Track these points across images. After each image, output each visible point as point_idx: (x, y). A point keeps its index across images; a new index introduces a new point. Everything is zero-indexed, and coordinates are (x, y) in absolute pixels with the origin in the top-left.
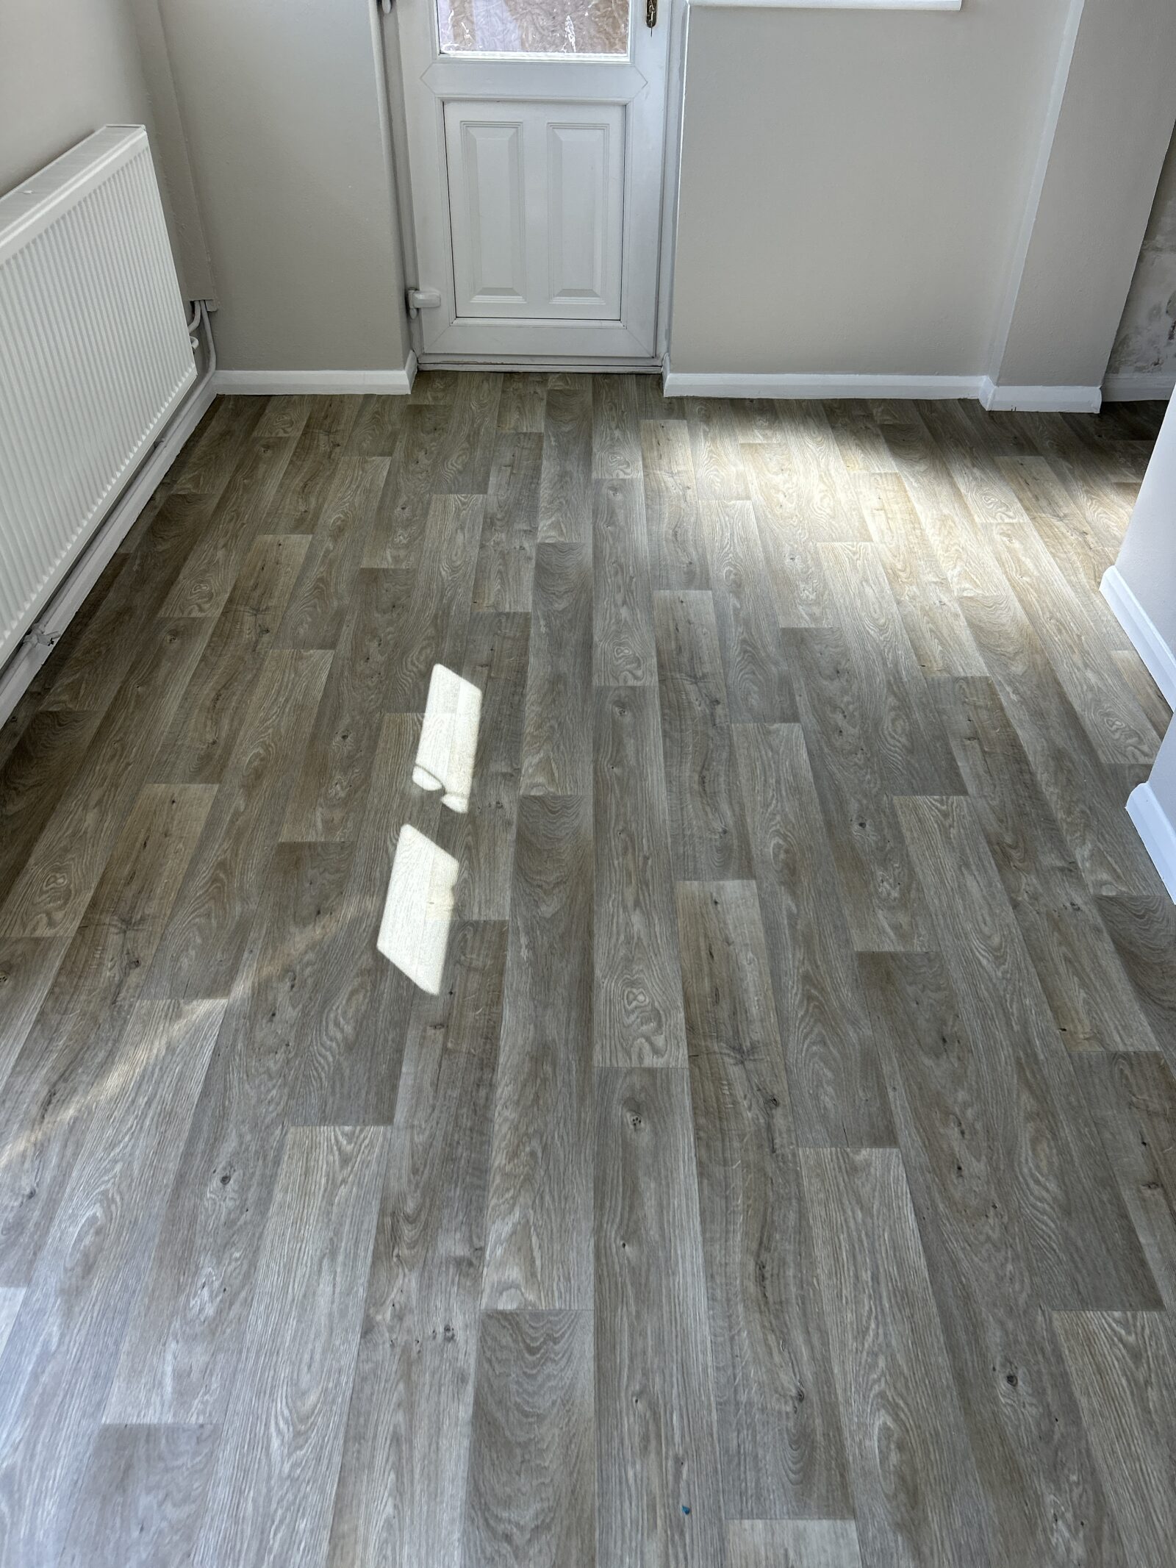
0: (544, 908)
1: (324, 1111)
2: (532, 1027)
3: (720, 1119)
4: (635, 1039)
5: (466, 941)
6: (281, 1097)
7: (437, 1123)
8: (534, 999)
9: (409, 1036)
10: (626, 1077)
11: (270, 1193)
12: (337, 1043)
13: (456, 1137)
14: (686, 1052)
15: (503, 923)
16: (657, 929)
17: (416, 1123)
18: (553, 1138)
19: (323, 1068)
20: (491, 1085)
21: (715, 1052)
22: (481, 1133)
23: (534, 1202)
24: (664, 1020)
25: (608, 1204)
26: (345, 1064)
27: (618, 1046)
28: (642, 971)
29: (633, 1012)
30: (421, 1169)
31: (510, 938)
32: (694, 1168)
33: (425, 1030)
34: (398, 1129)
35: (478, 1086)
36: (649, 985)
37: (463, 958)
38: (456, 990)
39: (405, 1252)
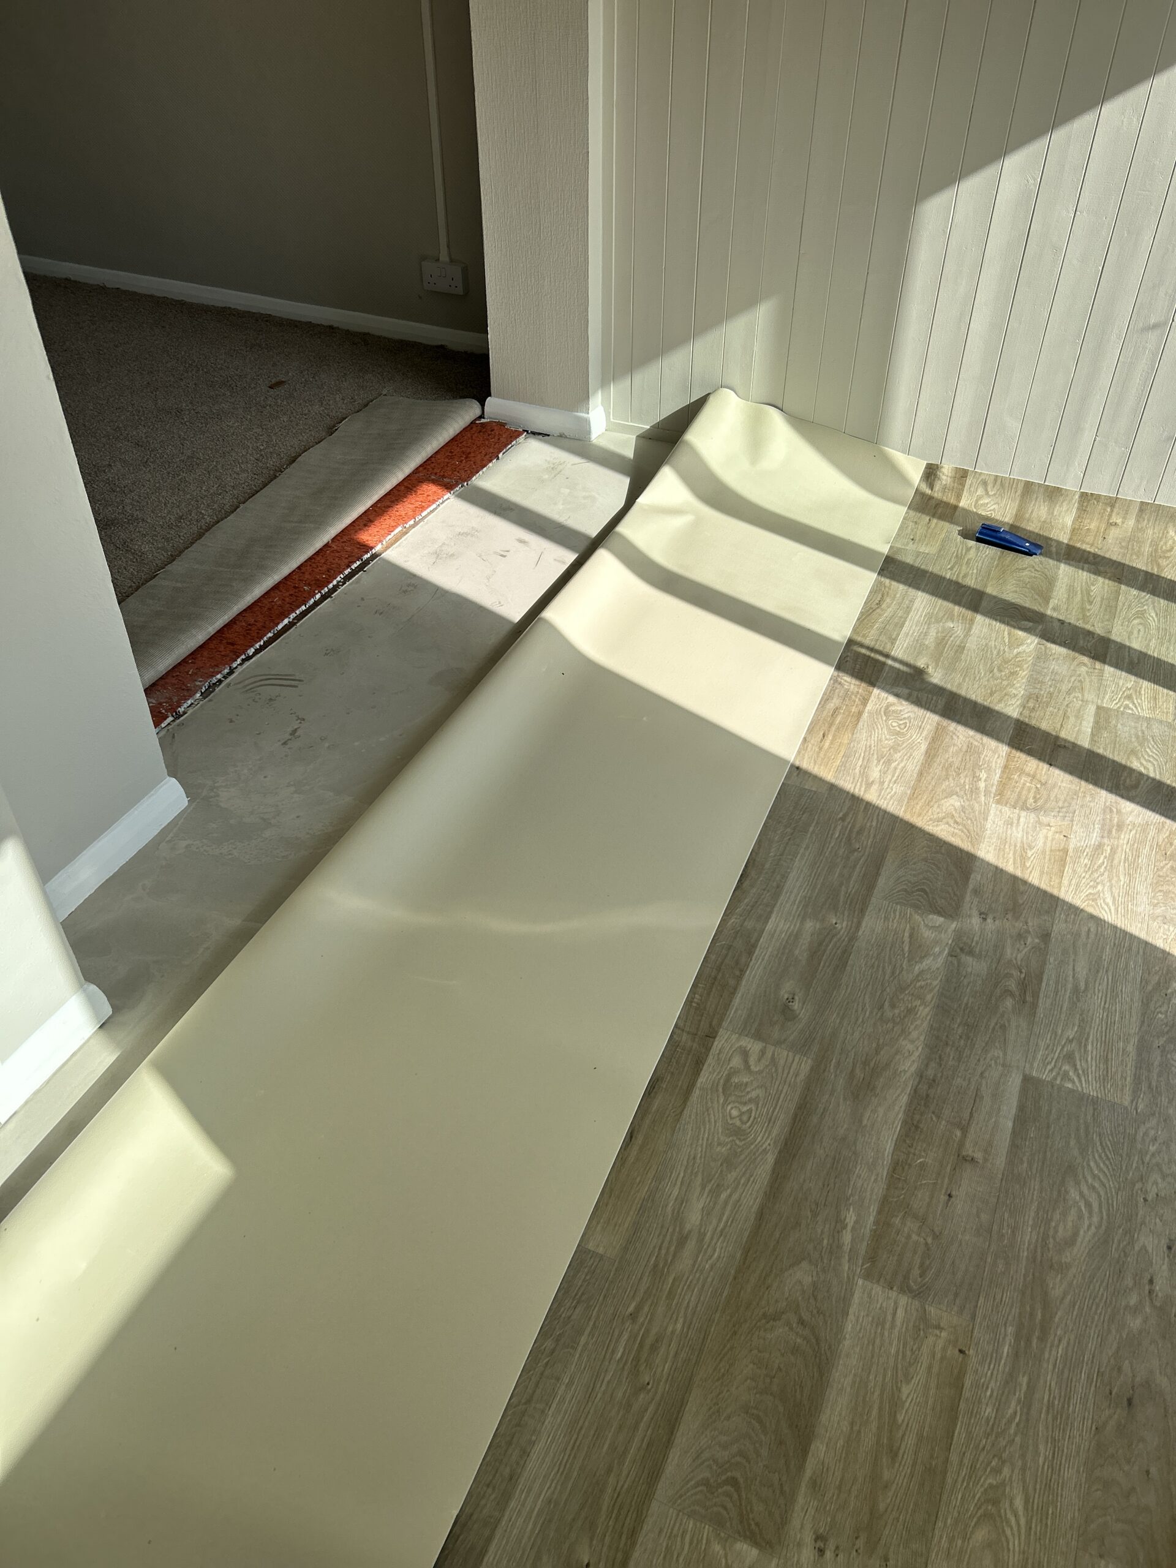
0: (808, 1280)
1: (1094, 1109)
2: (865, 1122)
3: (715, 978)
4: (760, 1072)
5: (922, 1265)
6: (1143, 1140)
7: (979, 1060)
8: (855, 1153)
9: (1003, 1158)
10: (785, 1040)
11: (1139, 1053)
12: (1087, 1182)
13: (962, 1042)
14: (716, 1043)
15: (868, 1276)
16: (676, 1192)
17: (1000, 1068)
18: (871, 1012)
19: (1100, 1156)
20: (921, 1077)
21: (688, 1033)
22: (937, 1037)
23: (900, 972)
24: (722, 1081)
25: (839, 952)
26: (1076, 1152)
27: (780, 1070)
28: (720, 1144)
29: (750, 1100)
30: (997, 1027)
31: (863, 1248)
32: (757, 952)
33: (986, 1160)
34: (1018, 1067)
35: (934, 1081)
36: (719, 1124)
37: (929, 1240)
38: (943, 1198)
39: (1015, 973)
